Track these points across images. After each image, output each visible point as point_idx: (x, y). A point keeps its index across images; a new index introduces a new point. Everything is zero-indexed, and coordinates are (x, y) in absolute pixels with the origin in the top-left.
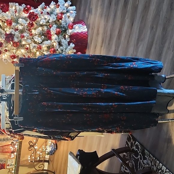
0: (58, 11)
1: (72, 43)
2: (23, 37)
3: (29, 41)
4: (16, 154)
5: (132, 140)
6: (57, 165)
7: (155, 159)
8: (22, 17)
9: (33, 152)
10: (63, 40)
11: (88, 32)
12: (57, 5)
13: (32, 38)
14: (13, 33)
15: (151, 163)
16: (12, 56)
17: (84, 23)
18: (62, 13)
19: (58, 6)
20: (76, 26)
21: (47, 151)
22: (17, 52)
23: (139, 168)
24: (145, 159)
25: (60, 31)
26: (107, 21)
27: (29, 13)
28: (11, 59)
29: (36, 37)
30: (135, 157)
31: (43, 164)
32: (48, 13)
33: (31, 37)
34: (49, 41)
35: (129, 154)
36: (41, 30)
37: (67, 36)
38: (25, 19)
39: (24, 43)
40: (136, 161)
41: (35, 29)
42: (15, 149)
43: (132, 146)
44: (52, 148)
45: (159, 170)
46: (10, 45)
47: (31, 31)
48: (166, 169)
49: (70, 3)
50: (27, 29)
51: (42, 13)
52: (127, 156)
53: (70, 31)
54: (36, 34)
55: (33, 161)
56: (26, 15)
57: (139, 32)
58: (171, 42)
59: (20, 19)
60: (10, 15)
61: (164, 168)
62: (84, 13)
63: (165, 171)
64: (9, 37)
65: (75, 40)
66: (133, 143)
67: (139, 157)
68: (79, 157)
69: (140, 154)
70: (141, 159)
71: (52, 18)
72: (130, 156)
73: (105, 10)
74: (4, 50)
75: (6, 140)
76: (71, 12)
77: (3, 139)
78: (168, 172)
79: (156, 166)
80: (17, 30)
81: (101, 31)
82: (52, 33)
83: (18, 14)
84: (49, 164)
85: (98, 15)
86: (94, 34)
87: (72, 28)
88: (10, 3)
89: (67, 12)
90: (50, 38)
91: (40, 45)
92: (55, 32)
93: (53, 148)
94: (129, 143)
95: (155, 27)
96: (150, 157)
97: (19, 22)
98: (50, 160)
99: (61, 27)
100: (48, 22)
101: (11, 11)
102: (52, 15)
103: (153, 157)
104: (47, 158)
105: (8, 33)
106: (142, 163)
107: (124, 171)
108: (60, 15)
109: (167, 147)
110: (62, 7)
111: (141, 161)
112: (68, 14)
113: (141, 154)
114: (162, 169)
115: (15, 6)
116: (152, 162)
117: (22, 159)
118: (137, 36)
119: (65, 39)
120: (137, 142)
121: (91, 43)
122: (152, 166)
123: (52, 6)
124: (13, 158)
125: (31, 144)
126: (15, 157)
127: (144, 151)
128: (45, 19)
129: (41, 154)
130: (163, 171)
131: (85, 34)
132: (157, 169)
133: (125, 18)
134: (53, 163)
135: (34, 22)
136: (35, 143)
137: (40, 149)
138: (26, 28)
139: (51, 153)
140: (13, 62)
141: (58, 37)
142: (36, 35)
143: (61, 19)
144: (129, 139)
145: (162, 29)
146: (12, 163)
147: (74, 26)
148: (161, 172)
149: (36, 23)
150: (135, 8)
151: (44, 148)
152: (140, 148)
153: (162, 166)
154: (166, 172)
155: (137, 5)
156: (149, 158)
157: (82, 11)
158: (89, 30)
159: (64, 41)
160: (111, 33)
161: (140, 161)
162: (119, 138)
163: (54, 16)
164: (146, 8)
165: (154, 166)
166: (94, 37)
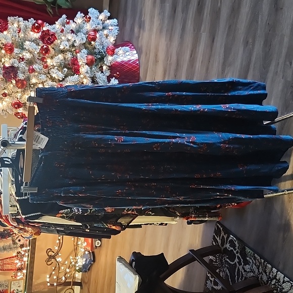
0: (88, 27)
1: (114, 78)
2: (33, 70)
3: (43, 77)
4: (25, 271)
5: (223, 234)
6: (97, 289)
7: (264, 262)
8: (30, 39)
9: (54, 268)
10: (99, 74)
11: (139, 60)
12: (86, 18)
13: (47, 72)
14: (16, 65)
15: (257, 270)
16: (16, 104)
17: (132, 45)
18: (96, 31)
19: (88, 19)
20: (120, 51)
21: (77, 265)
22: (24, 97)
23: (238, 279)
24: (246, 263)
25: (94, 60)
26: (170, 39)
27: (41, 33)
28: (14, 109)
29: (55, 70)
30: (229, 261)
31: (72, 289)
32: (72, 31)
33: (46, 70)
34: (76, 76)
35: (219, 258)
36: (62, 58)
37: (104, 68)
38: (35, 42)
39: (34, 81)
40: (232, 268)
41: (52, 58)
42: (23, 263)
43: (223, 244)
44: (86, 260)
45: (271, 280)
46: (12, 85)
47: (45, 60)
48: (284, 278)
49: (109, 14)
50: (38, 59)
51: (62, 31)
52: (216, 262)
53: (110, 59)
54: (53, 65)
55: (55, 284)
56: (37, 35)
57: (225, 52)
58: (278, 63)
59: (27, 43)
60: (10, 36)
61: (280, 276)
62: (132, 30)
63: (282, 281)
64: (10, 72)
65: (118, 73)
66: (225, 237)
67: (237, 260)
68: (134, 263)
69: (238, 256)
70: (240, 264)
71: (80, 39)
72: (221, 261)
73: (166, 22)
74: (2, 95)
75: (8, 249)
76: (110, 28)
77: (3, 247)
78: (288, 282)
79: (266, 273)
80: (22, 61)
81: (161, 56)
82: (80, 63)
83: (23, 35)
84: (81, 288)
85: (155, 30)
86: (150, 62)
87: (113, 53)
88: (9, 18)
89: (104, 28)
90: (77, 72)
91: (61, 83)
92: (86, 61)
93: (88, 260)
94: (218, 239)
95: (250, 41)
96: (255, 258)
97: (25, 47)
98: (84, 282)
99: (95, 53)
100: (73, 46)
101: (11, 30)
102: (78, 34)
103: (261, 259)
104: (78, 279)
105: (7, 65)
106: (243, 271)
107: (212, 287)
108: (92, 33)
109: (284, 239)
110: (95, 19)
111: (241, 267)
112: (106, 32)
113: (240, 256)
114: (277, 278)
115: (19, 22)
116: (259, 266)
117: (35, 282)
118: (221, 58)
119: (102, 72)
120: (231, 236)
121: (146, 78)
122: (260, 274)
123: (79, 20)
124: (20, 279)
125: (50, 253)
126: (25, 278)
127: (245, 249)
128: (68, 40)
129: (68, 270)
130: (279, 281)
131: (134, 62)
132: (268, 279)
133: (200, 31)
134: (89, 285)
135: (50, 46)
136: (58, 251)
137: (66, 262)
138: (37, 56)
139: (86, 268)
140: (17, 114)
141: (91, 69)
142: (55, 67)
143: (94, 39)
144: (217, 232)
145: (262, 43)
146: (18, 288)
147: (116, 50)
148: (276, 282)
149: (53, 48)
150: (216, 14)
151: (72, 260)
152: (237, 245)
153: (277, 272)
154: (284, 282)
155: (219, 8)
156: (254, 261)
157: (128, 26)
158: (142, 56)
159: (101, 75)
160: (178, 57)
161: (238, 268)
162: (201, 233)
163: (83, 35)
164: (235, 11)
165: (264, 274)
166: (149, 67)
